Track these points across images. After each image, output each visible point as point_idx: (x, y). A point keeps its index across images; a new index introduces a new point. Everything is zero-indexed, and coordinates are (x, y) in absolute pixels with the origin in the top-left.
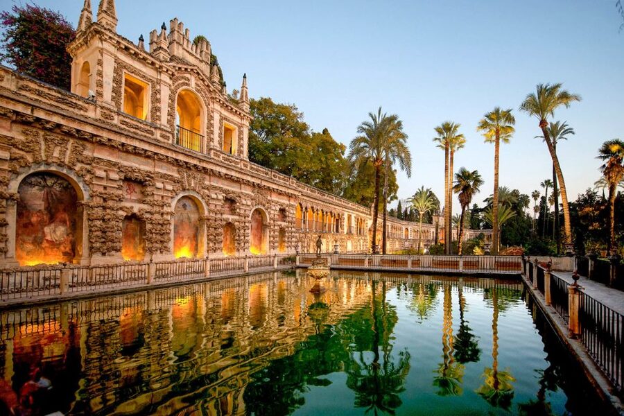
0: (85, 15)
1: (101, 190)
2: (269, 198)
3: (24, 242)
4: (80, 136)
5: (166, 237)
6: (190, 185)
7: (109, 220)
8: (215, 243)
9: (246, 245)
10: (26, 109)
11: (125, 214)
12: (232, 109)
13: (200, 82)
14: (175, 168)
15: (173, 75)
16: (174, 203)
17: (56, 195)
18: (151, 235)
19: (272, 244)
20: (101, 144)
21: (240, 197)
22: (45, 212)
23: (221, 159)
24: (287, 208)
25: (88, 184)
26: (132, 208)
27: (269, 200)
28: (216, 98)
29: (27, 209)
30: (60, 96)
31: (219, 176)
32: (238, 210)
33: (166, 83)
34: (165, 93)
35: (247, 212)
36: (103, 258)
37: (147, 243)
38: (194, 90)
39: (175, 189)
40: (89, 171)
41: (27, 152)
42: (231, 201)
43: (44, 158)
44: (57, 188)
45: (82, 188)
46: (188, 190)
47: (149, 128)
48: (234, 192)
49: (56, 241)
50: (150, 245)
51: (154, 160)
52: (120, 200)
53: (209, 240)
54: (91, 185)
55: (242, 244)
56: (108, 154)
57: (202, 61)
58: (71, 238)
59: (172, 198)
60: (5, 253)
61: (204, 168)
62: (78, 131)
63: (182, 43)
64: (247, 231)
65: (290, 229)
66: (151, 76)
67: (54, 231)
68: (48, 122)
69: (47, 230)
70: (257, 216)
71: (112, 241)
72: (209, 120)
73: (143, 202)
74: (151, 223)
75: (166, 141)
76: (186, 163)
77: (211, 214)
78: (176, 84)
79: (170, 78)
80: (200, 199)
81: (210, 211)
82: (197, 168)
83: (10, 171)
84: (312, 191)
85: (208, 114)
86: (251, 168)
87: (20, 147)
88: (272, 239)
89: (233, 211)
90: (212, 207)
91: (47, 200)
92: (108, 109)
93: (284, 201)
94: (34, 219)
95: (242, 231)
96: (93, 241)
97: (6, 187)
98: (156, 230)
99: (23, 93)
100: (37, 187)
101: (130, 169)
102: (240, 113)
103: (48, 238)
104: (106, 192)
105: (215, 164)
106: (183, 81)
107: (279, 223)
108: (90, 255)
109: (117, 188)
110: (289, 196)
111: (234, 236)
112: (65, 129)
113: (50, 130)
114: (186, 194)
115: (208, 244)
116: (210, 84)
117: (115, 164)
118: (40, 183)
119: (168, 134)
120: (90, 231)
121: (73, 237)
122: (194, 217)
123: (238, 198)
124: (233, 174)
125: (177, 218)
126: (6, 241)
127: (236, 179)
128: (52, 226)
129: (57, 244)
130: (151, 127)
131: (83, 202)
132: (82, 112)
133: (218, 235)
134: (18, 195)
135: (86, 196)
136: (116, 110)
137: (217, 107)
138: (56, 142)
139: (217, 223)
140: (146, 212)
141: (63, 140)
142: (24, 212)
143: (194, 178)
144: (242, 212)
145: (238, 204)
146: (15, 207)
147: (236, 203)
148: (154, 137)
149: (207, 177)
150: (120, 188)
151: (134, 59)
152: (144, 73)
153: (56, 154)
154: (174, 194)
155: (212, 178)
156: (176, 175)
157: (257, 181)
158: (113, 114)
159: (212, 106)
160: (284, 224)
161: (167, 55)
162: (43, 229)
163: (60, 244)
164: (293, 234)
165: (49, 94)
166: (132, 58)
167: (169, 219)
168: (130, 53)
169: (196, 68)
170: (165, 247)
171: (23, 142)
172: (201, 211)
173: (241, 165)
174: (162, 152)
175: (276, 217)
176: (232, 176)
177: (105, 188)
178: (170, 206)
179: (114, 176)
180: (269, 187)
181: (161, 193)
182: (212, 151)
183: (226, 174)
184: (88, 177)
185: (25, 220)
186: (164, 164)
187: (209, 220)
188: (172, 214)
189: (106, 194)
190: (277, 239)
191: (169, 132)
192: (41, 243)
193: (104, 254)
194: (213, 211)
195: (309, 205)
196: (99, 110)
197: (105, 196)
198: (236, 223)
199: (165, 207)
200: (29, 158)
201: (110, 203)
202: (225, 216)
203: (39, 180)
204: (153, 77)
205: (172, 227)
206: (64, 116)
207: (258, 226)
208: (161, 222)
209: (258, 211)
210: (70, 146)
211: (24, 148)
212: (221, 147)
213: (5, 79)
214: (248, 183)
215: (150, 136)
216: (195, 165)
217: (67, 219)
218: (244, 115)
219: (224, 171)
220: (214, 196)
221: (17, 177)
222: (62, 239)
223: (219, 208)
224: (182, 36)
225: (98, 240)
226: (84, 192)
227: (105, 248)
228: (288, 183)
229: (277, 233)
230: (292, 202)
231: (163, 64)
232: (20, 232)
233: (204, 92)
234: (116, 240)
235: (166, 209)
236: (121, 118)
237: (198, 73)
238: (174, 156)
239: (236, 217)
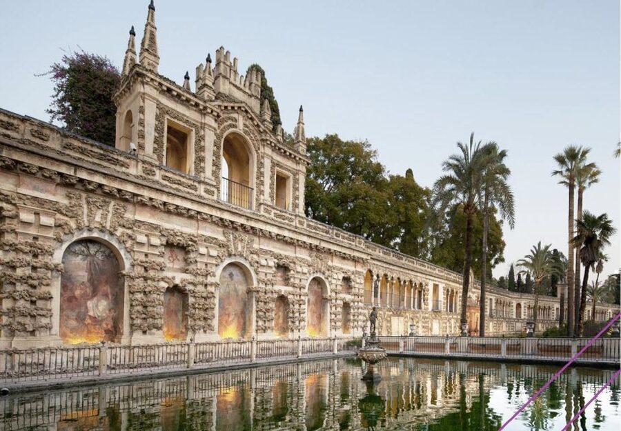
0: (129, 57)
1: (142, 258)
2: (330, 263)
3: (68, 317)
4: (121, 196)
5: (210, 313)
6: (236, 249)
7: (150, 292)
8: (265, 321)
9: (302, 324)
10: (70, 169)
11: (166, 286)
12: (285, 152)
13: (249, 123)
14: (221, 230)
15: (218, 116)
16: (219, 271)
17: (98, 264)
18: (193, 311)
19: (333, 324)
20: (143, 204)
21: (294, 263)
22: (88, 285)
23: (272, 216)
24: (352, 277)
25: (129, 251)
26: (174, 278)
27: (329, 266)
28: (267, 140)
29: (71, 281)
30: (102, 152)
31: (269, 237)
32: (292, 280)
33: (211, 126)
34: (210, 138)
35: (303, 282)
36: (143, 337)
37: (190, 319)
38: (242, 132)
39: (221, 255)
40: (130, 237)
41: (71, 217)
42: (283, 268)
43: (87, 224)
44: (100, 257)
45: (124, 257)
46: (235, 255)
47: (191, 182)
48: (287, 257)
49: (99, 316)
50: (193, 323)
51: (198, 220)
52: (162, 270)
53: (258, 317)
54: (132, 253)
55: (297, 323)
56: (149, 215)
57: (251, 96)
58: (113, 314)
59: (216, 265)
60: (50, 329)
61: (252, 228)
62: (119, 191)
63: (228, 77)
64: (302, 306)
65: (356, 304)
66: (194, 120)
67: (97, 306)
68: (90, 182)
69: (90, 304)
70: (315, 287)
71: (153, 317)
72: (259, 168)
73: (185, 271)
74: (195, 297)
75: (210, 197)
76: (232, 222)
77: (261, 285)
78: (222, 127)
79: (216, 121)
80: (248, 266)
81: (259, 281)
82: (245, 228)
83: (55, 239)
84: (384, 253)
85: (258, 161)
86: (309, 226)
87: (64, 212)
88: (333, 316)
89: (286, 281)
90: (262, 276)
91: (90, 271)
92: (150, 164)
93: (349, 267)
94: (78, 293)
95: (297, 306)
96: (134, 316)
97: (50, 257)
98: (199, 304)
99: (68, 152)
100: (80, 256)
101: (172, 233)
102: (295, 157)
103: (91, 313)
104: (147, 260)
105: (264, 222)
106: (230, 122)
107: (342, 296)
108: (131, 333)
109: (158, 256)
110: (355, 260)
111: (288, 313)
112: (107, 189)
113: (92, 191)
114: (233, 260)
115: (257, 322)
116: (260, 124)
117: (157, 227)
118: (83, 252)
119: (213, 189)
120: (131, 305)
121: (115, 312)
122: (242, 289)
123: (292, 265)
124: (286, 233)
125: (222, 291)
126: (51, 316)
127: (289, 240)
128: (95, 299)
129: (99, 321)
130: (194, 181)
131: (124, 272)
132: (124, 169)
133: (268, 310)
134: (62, 265)
135: (127, 265)
136: (157, 163)
137: (268, 151)
138: (98, 204)
139: (267, 296)
140: (189, 283)
141: (105, 202)
142: (68, 284)
143: (241, 240)
144: (297, 281)
145: (292, 272)
146: (60, 278)
147: (289, 270)
148: (198, 193)
149: (256, 239)
150: (162, 255)
151: (177, 102)
152: (188, 117)
153: (98, 218)
154: (219, 261)
155: (262, 240)
156: (221, 238)
157: (315, 242)
158: (155, 169)
159: (263, 151)
160: (348, 297)
161: (212, 92)
162: (86, 303)
163: (102, 320)
164: (360, 310)
165: (91, 151)
166: (175, 101)
167: (213, 291)
168: (173, 96)
169: (243, 105)
170: (209, 325)
171: (67, 207)
172: (249, 281)
173: (296, 223)
174: (205, 210)
175: (339, 288)
176: (285, 237)
177: (146, 255)
178: (214, 276)
179: (155, 241)
180: (329, 250)
181: (205, 260)
182: (262, 207)
183: (278, 235)
184: (129, 243)
185: (69, 294)
186: (208, 225)
187: (258, 292)
188: (216, 285)
189: (147, 262)
190: (340, 317)
191: (214, 186)
192: (84, 319)
193: (145, 332)
194: (263, 282)
195: (382, 273)
196: (140, 165)
197: (146, 265)
198: (290, 297)
199: (209, 277)
200: (73, 224)
201: (152, 273)
202: (276, 288)
203: (83, 248)
204: (197, 121)
205: (217, 301)
206: (105, 175)
207: (316, 300)
208: (204, 295)
209: (317, 281)
210: (111, 208)
211: (67, 213)
212: (272, 200)
213: (51, 138)
214: (303, 245)
215: (193, 192)
216: (242, 225)
217: (109, 291)
218: (300, 159)
219: (275, 231)
220: (264, 262)
221: (61, 245)
222: (104, 315)
223: (269, 277)
224: (228, 68)
225: (138, 315)
226: (125, 260)
227: (146, 325)
228: (354, 243)
229: (339, 309)
230: (359, 268)
231: (208, 105)
232: (64, 307)
233: (254, 134)
234: (157, 316)
235: (210, 279)
236: (163, 173)
237: (246, 111)
238: (219, 214)
239: (290, 289)
